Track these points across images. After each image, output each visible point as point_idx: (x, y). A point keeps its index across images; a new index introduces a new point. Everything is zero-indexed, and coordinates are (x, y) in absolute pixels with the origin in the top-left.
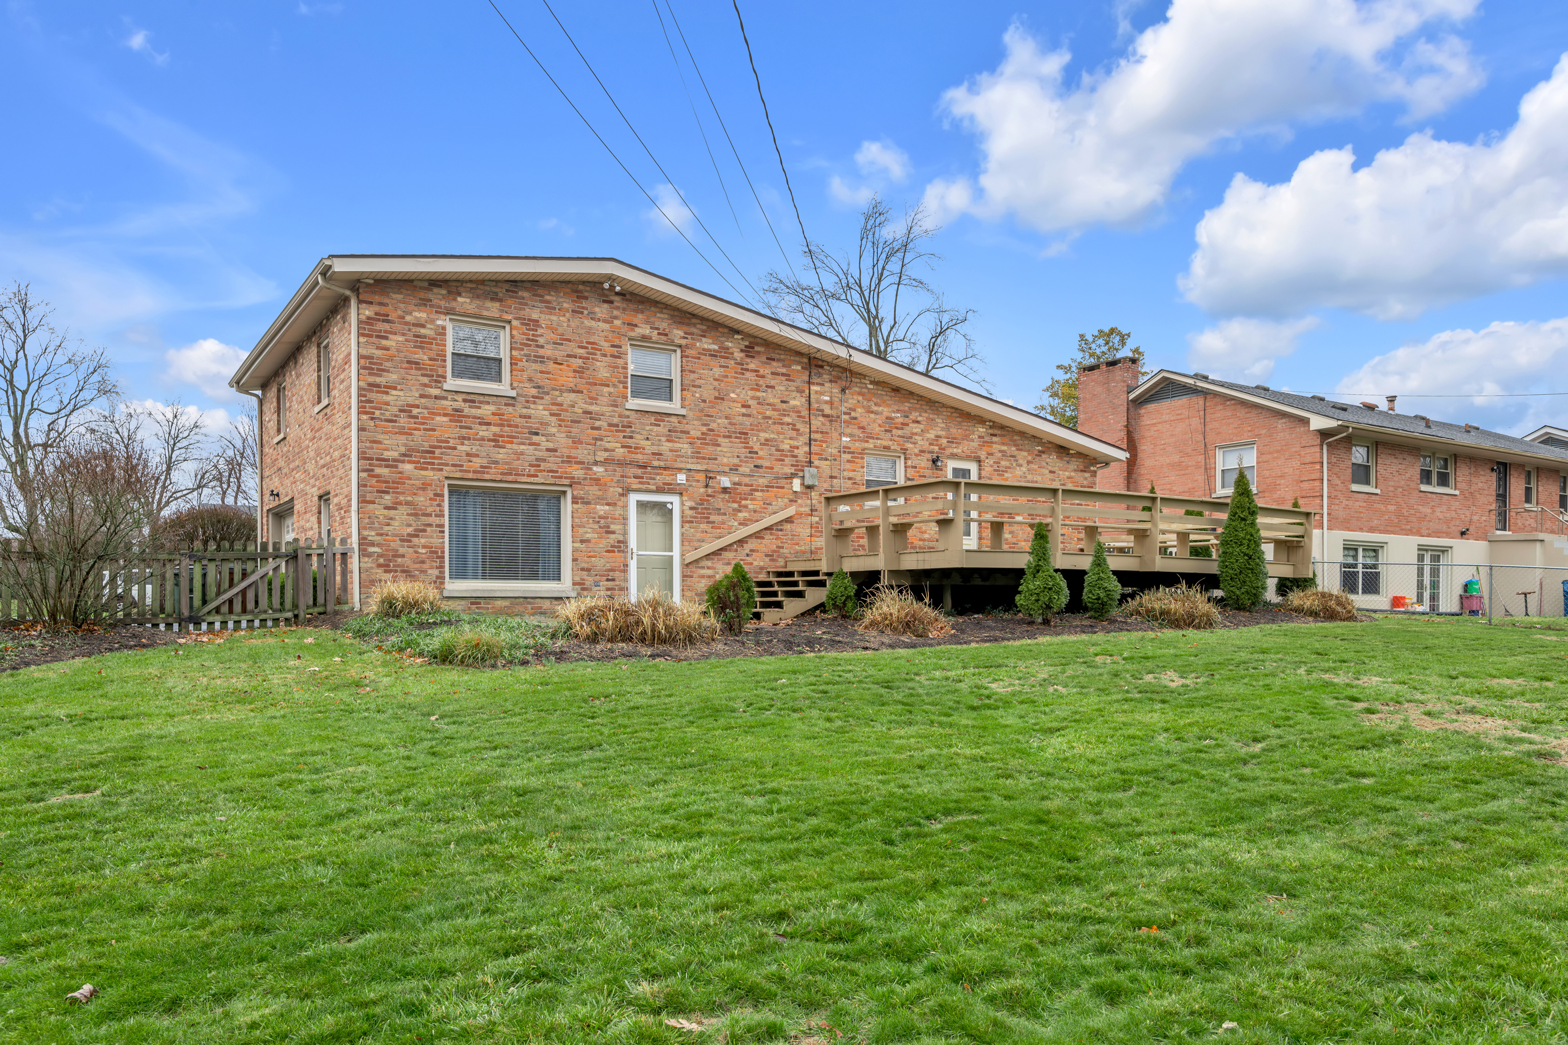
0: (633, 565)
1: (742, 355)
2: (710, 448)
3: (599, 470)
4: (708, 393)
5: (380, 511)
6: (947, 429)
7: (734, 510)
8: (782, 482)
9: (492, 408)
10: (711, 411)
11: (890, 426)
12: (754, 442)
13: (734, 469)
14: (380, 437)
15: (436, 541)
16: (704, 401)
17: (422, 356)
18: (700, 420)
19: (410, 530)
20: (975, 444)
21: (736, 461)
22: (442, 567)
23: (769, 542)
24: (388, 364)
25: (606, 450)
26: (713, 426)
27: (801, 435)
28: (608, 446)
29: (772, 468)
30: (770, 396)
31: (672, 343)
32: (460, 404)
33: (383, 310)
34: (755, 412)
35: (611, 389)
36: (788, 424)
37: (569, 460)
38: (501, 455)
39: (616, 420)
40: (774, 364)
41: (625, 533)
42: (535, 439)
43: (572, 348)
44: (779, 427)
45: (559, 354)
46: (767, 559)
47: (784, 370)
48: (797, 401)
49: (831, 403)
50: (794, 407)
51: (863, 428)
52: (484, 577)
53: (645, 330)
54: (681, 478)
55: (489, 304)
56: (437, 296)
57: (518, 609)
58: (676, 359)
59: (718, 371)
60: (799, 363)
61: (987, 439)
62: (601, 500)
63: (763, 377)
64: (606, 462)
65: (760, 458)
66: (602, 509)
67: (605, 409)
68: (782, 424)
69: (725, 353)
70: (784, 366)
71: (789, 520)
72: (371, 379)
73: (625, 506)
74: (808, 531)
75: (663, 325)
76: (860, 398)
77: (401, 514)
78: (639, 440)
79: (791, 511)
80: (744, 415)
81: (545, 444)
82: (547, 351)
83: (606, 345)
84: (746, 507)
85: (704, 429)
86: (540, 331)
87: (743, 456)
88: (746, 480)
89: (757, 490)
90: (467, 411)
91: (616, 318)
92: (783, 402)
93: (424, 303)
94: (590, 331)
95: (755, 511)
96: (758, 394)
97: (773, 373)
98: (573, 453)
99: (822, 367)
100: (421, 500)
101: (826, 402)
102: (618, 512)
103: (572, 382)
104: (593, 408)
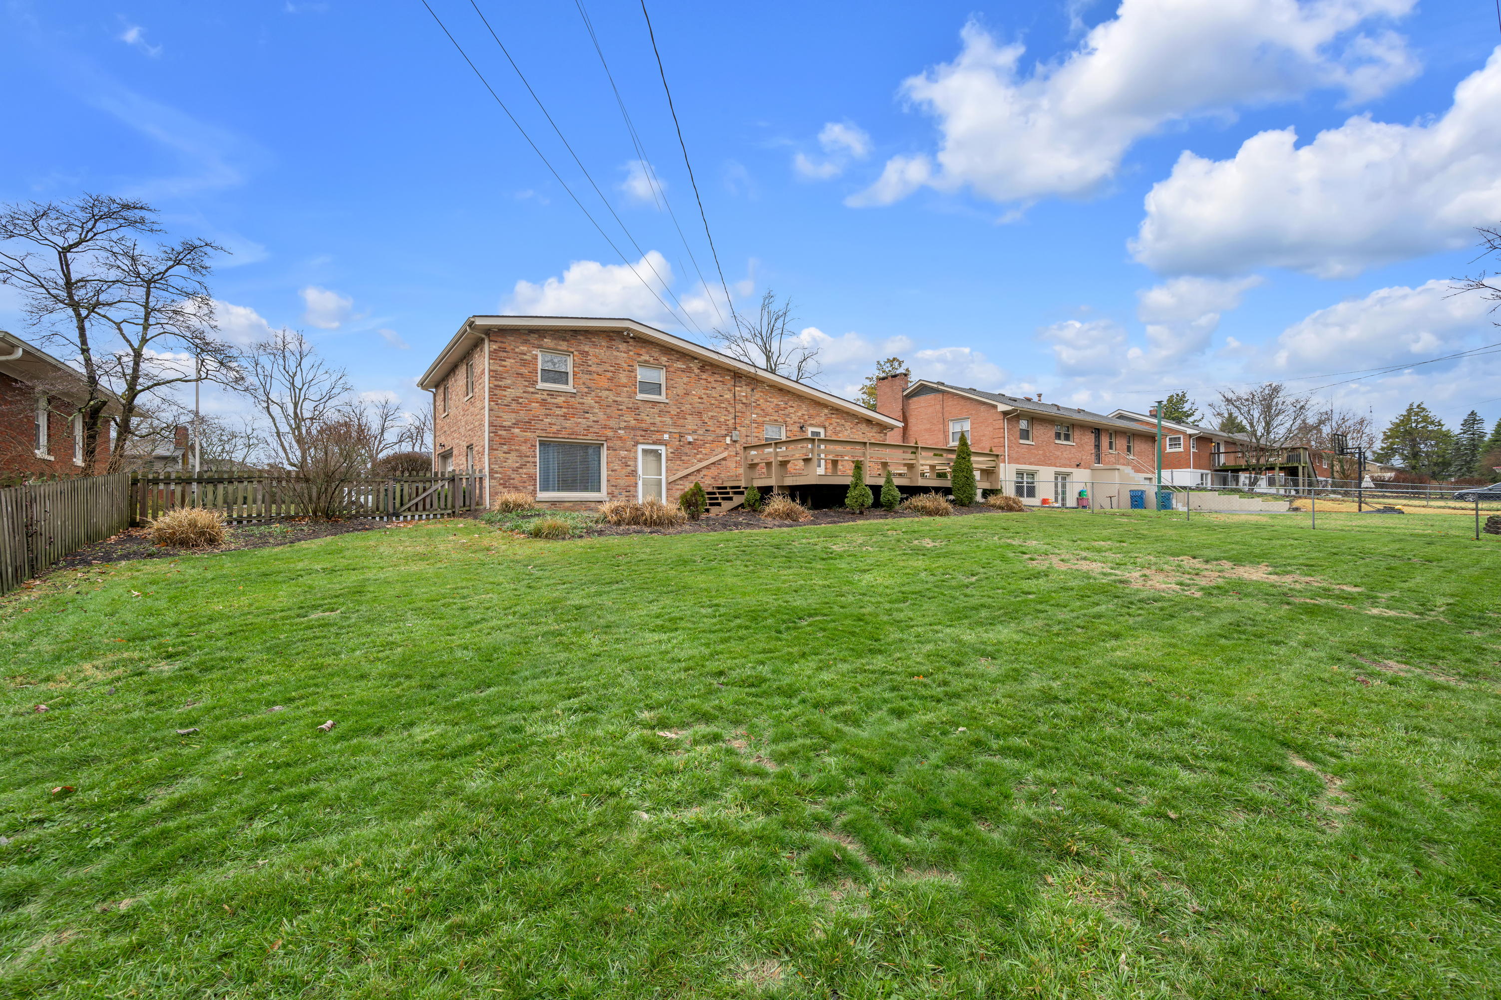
0: (640, 483)
1: (699, 371)
2: (682, 421)
3: (621, 432)
4: (681, 391)
5: (500, 454)
6: (808, 410)
7: (695, 454)
8: (721, 439)
9: (563, 399)
10: (682, 401)
11: (778, 409)
12: (705, 417)
13: (695, 432)
14: (501, 414)
15: (532, 471)
16: (678, 395)
17: (524, 371)
18: (676, 405)
19: (518, 465)
20: (823, 419)
21: (696, 427)
22: (535, 485)
23: (714, 471)
24: (505, 375)
25: (625, 422)
26: (683, 408)
27: (730, 413)
28: (626, 419)
29: (715, 431)
30: (714, 393)
31: (661, 364)
32: (545, 397)
33: (503, 345)
34: (705, 401)
35: (628, 389)
36: (724, 408)
37: (605, 427)
38: (568, 424)
39: (631, 405)
40: (716, 376)
41: (636, 466)
42: (587, 415)
43: (607, 367)
44: (718, 409)
45: (600, 370)
46: (712, 480)
47: (721, 379)
48: (728, 396)
49: (746, 397)
50: (727, 399)
51: (763, 410)
52: (558, 490)
53: (646, 357)
54: (666, 437)
55: (561, 343)
56: (533, 338)
57: (577, 507)
58: (663, 373)
59: (686, 380)
60: (730, 375)
61: (829, 416)
62: (623, 448)
63: (710, 382)
64: (625, 428)
65: (708, 426)
66: (623, 453)
67: (625, 399)
68: (720, 408)
69: (689, 370)
70: (721, 377)
71: (724, 459)
72: (496, 383)
73: (636, 452)
74: (735, 465)
75: (656, 355)
76: (762, 394)
77: (513, 456)
78: (643, 416)
79: (725, 454)
80: (699, 403)
81: (592, 418)
82: (593, 368)
83: (625, 365)
84: (701, 452)
85: (678, 410)
86: (589, 358)
87: (699, 425)
88: (701, 438)
89: (707, 443)
90: (549, 400)
91: (630, 350)
92: (720, 396)
93: (526, 342)
94: (616, 358)
95: (706, 454)
96: (707, 392)
97: (715, 381)
98: (608, 423)
99: (742, 378)
100: (524, 448)
101: (744, 396)
102: (632, 454)
103: (606, 384)
104: (618, 399)
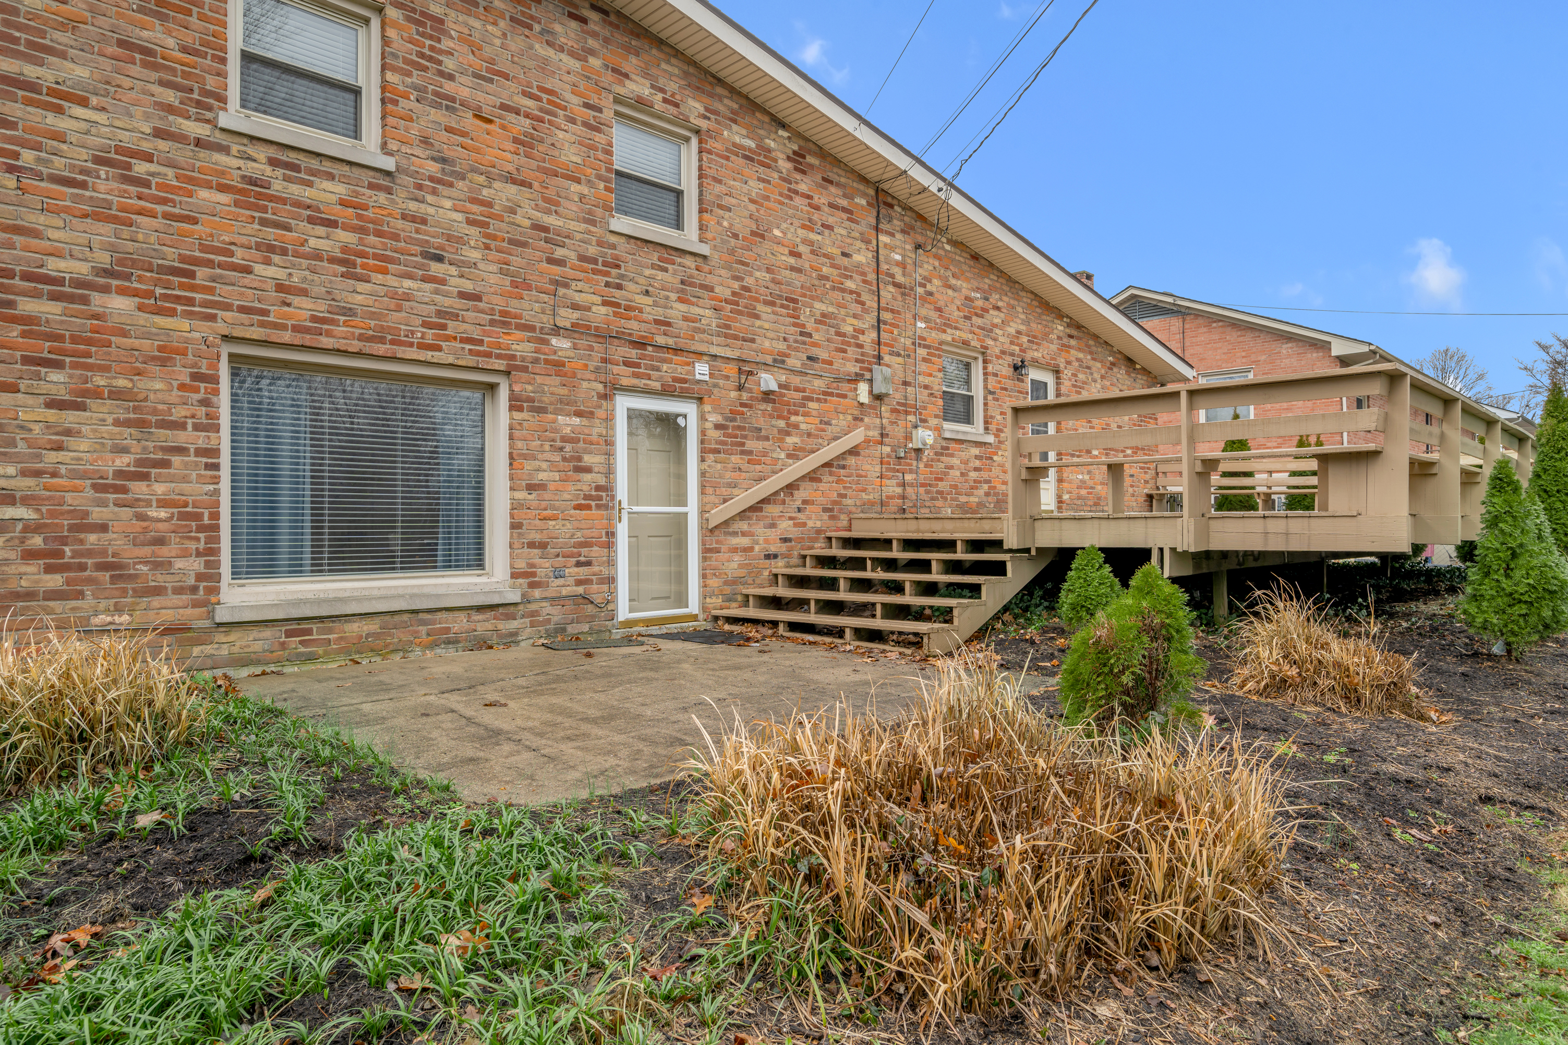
0: (622, 530)
1: (789, 165)
2: (746, 321)
3: (561, 344)
4: (740, 222)
6: (1027, 322)
7: (780, 431)
8: (845, 387)
9: (340, 189)
10: (747, 256)
11: (971, 312)
12: (806, 317)
13: (779, 362)
15: (195, 490)
16: (736, 236)
17: (161, 38)
18: (730, 268)
19: (123, 462)
20: (1054, 347)
21: (782, 346)
22: (211, 552)
23: (828, 489)
24: (61, 38)
25: (575, 307)
26: (749, 281)
27: (865, 311)
28: (578, 298)
29: (830, 363)
30: (827, 242)
31: (684, 122)
32: (260, 169)
34: (807, 266)
35: (585, 190)
36: (851, 292)
37: (505, 320)
38: (360, 296)
39: (592, 250)
40: (833, 189)
41: (610, 472)
42: (436, 268)
43: (509, 92)
44: (837, 295)
45: (485, 98)
46: (825, 516)
47: (844, 203)
48: (862, 257)
49: (902, 265)
50: (859, 265)
51: (939, 310)
52: (317, 569)
53: (638, 87)
54: (702, 370)
57: (399, 636)
58: (690, 154)
59: (755, 187)
60: (864, 195)
61: (1065, 340)
62: (566, 405)
63: (817, 208)
64: (574, 330)
65: (815, 345)
66: (567, 423)
67: (573, 225)
68: (843, 290)
69: (764, 157)
70: (845, 196)
71: (853, 452)
73: (609, 419)
74: (878, 468)
75: (672, 87)
76: (937, 263)
77: (97, 421)
78: (631, 293)
79: (857, 436)
80: (792, 269)
81: (457, 283)
82: (461, 89)
83: (574, 100)
84: (796, 426)
85: (736, 285)
86: (446, 44)
87: (791, 338)
88: (796, 380)
89: (811, 399)
90: (278, 186)
91: (592, 52)
92: (844, 254)
94: (543, 65)
95: (809, 435)
96: (813, 236)
97: (831, 205)
98: (514, 306)
99: (891, 206)
100: (153, 386)
101: (898, 264)
102: (597, 429)
103: (510, 161)
104: (550, 220)
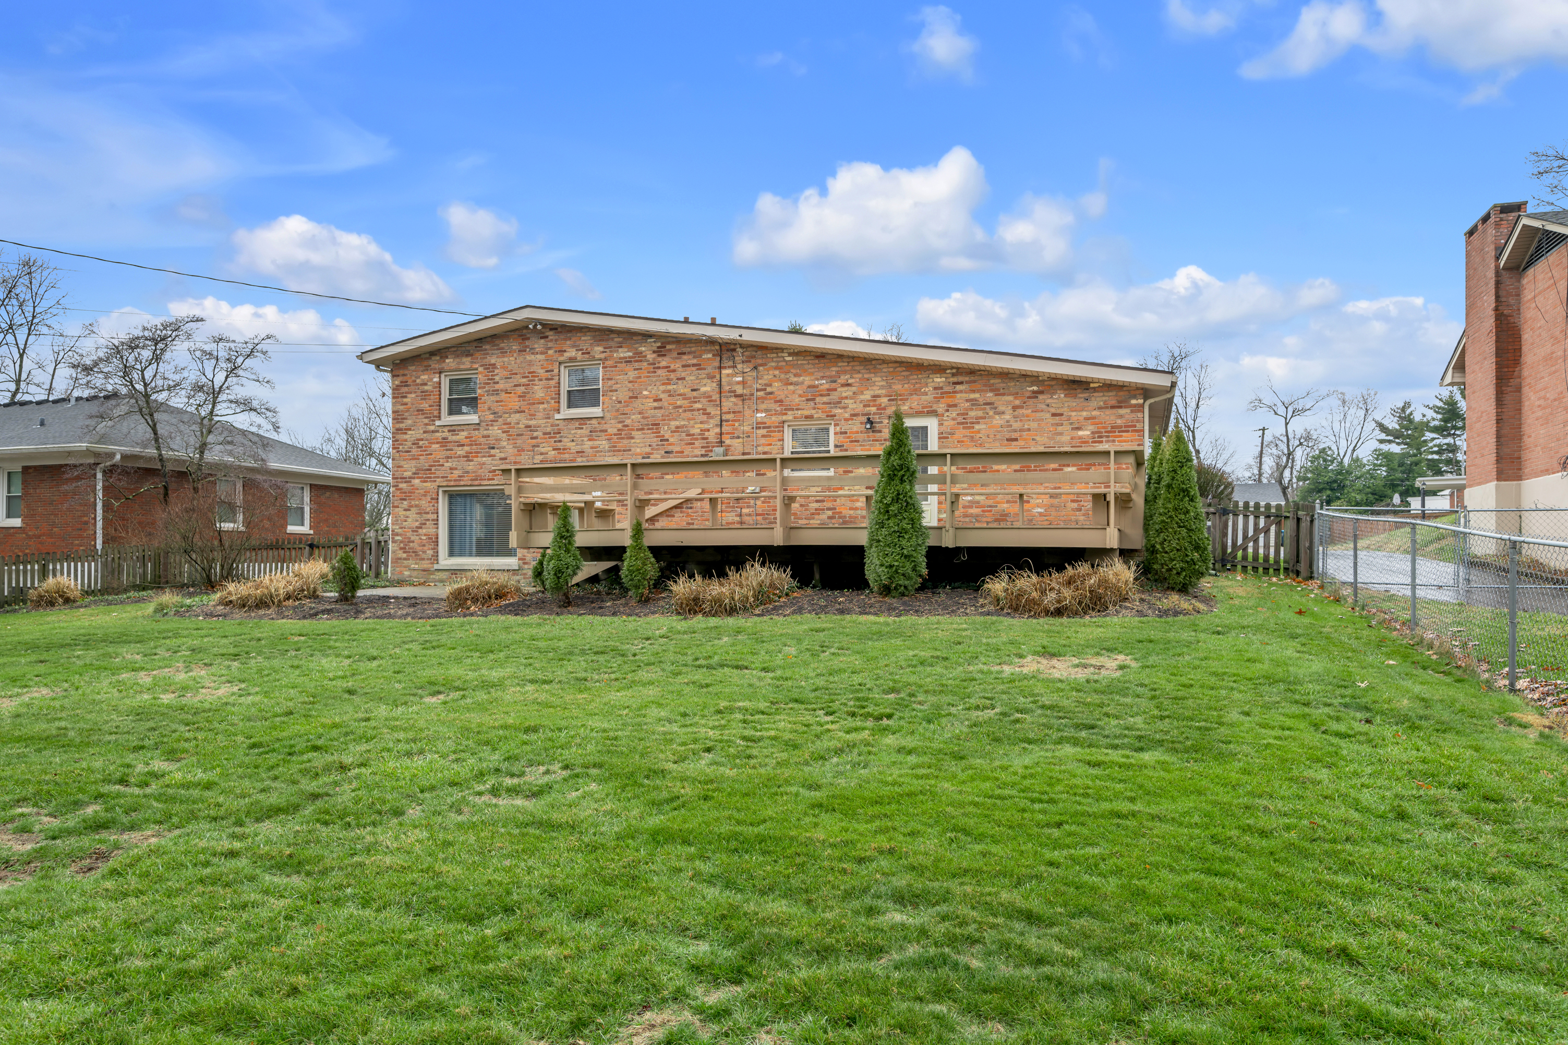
1: (654, 355)
2: (625, 441)
4: (623, 394)
5: (401, 513)
9: (466, 434)
10: (626, 410)
11: (815, 395)
12: (665, 431)
14: (403, 463)
15: (431, 531)
16: (620, 402)
17: (426, 405)
18: (616, 418)
21: (648, 450)
22: (435, 549)
23: (678, 519)
25: (542, 454)
26: (628, 422)
27: (712, 418)
28: (543, 450)
29: (684, 452)
30: (682, 388)
31: (593, 359)
32: (446, 434)
33: (405, 378)
34: (666, 404)
35: (545, 406)
36: (699, 410)
38: (471, 466)
39: (549, 430)
40: (685, 357)
42: (492, 452)
43: (518, 379)
44: (689, 414)
45: (508, 385)
47: (695, 361)
48: (708, 387)
49: (743, 383)
50: (705, 393)
51: (780, 401)
53: (572, 353)
55: (464, 359)
56: (435, 361)
58: (601, 370)
59: (632, 374)
60: (709, 352)
63: (674, 371)
65: (672, 444)
67: (541, 422)
68: (693, 410)
69: (639, 357)
70: (695, 357)
72: (399, 426)
75: (586, 346)
76: (777, 372)
77: (413, 514)
78: (567, 443)
80: (655, 408)
81: (499, 455)
82: (501, 385)
83: (541, 372)
85: (620, 426)
86: (496, 371)
87: (655, 444)
90: (450, 438)
91: (550, 348)
92: (694, 390)
93: (426, 367)
94: (530, 363)
96: (669, 387)
97: (683, 366)
99: (733, 350)
100: (424, 502)
101: (738, 383)
103: (515, 403)
104: (532, 423)
